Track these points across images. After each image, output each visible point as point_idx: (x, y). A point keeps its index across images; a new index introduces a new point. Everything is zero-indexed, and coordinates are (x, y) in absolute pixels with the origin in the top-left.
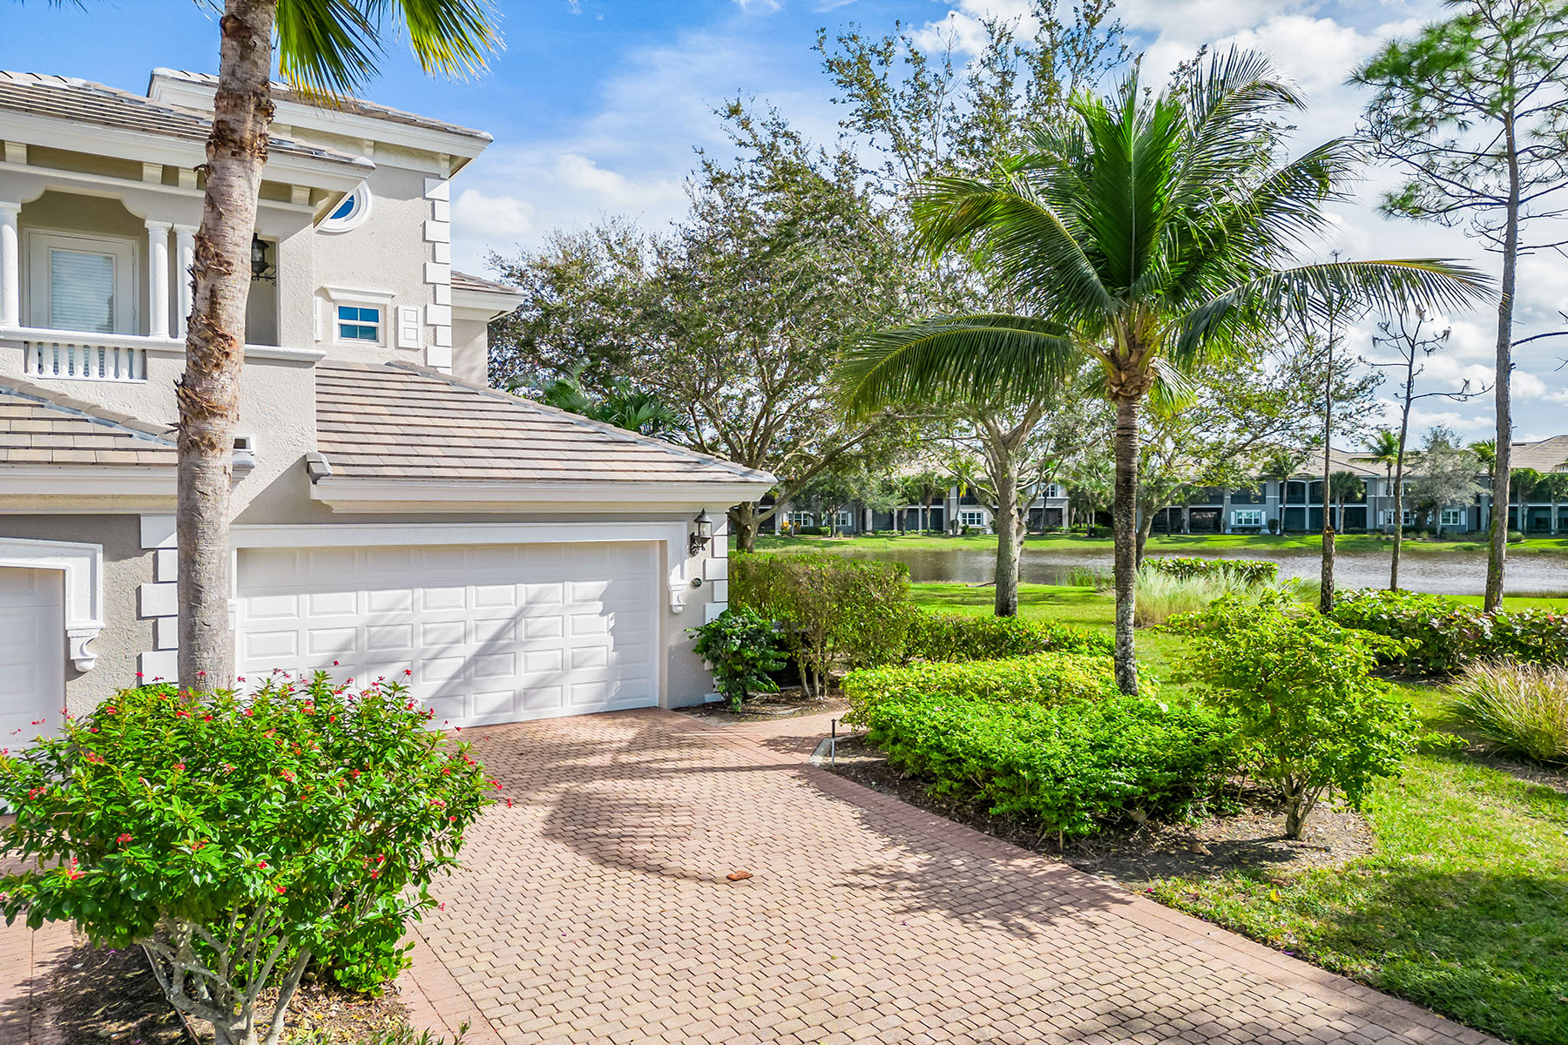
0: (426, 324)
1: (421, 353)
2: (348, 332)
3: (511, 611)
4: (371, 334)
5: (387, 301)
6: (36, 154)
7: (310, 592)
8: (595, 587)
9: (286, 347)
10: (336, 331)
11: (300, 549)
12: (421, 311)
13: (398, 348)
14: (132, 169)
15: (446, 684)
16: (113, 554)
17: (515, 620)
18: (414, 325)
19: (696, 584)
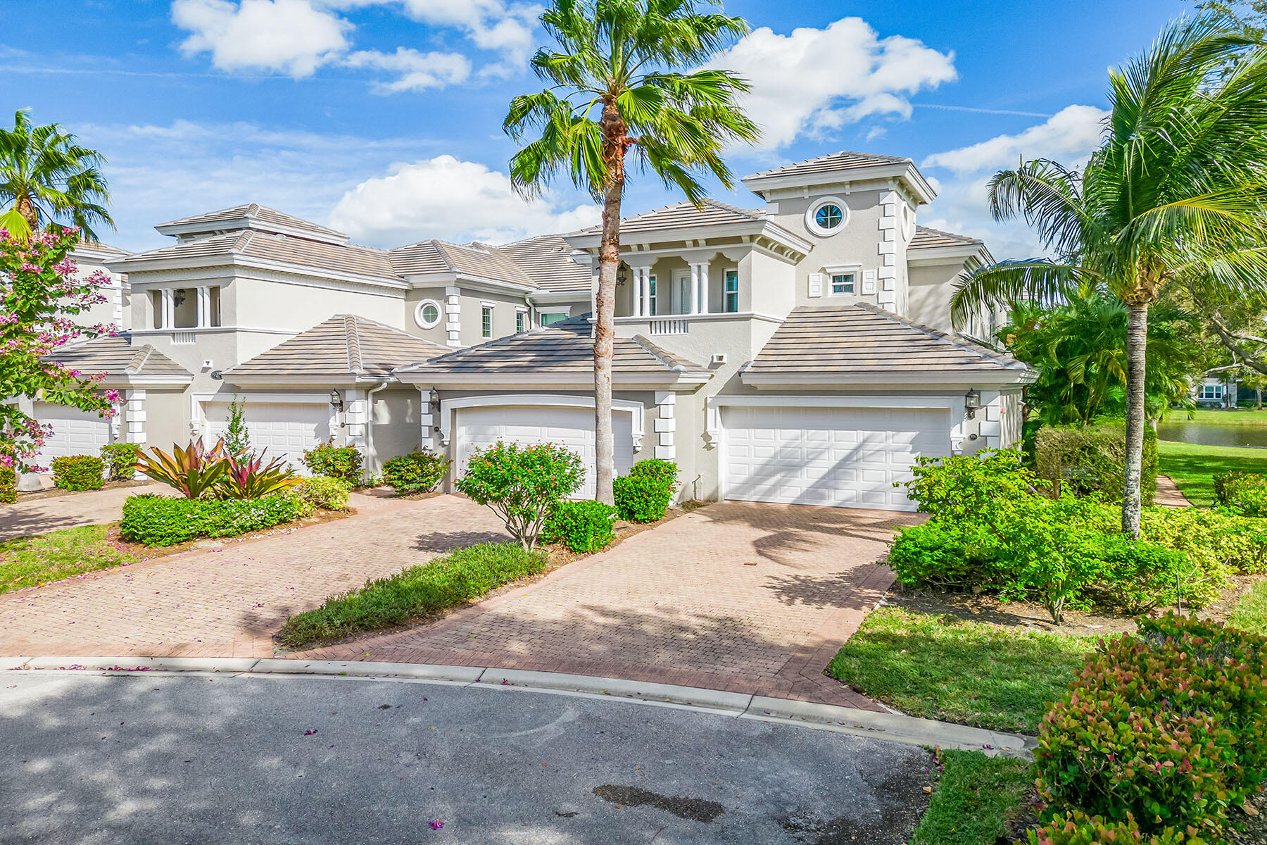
0: (879, 279)
1: (876, 296)
2: (837, 289)
3: (854, 445)
4: (850, 289)
5: (857, 269)
6: (653, 246)
7: (754, 428)
8: (910, 435)
9: (740, 312)
10: (831, 289)
11: (750, 407)
12: (876, 271)
13: (862, 295)
14: (682, 244)
15: (817, 482)
16: (648, 407)
17: (857, 450)
18: (871, 281)
19: (973, 437)
